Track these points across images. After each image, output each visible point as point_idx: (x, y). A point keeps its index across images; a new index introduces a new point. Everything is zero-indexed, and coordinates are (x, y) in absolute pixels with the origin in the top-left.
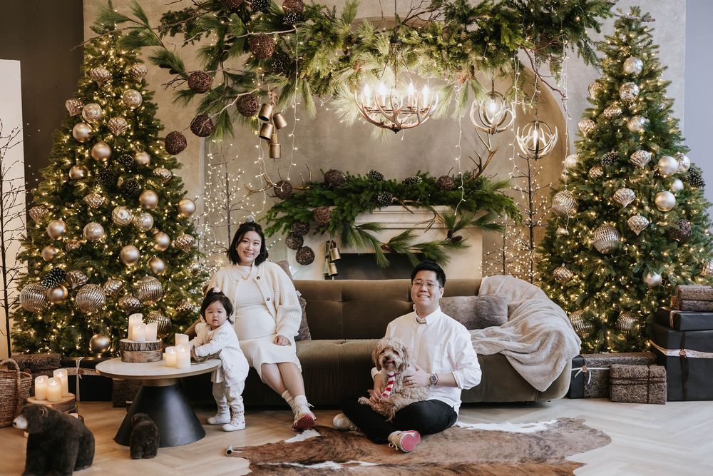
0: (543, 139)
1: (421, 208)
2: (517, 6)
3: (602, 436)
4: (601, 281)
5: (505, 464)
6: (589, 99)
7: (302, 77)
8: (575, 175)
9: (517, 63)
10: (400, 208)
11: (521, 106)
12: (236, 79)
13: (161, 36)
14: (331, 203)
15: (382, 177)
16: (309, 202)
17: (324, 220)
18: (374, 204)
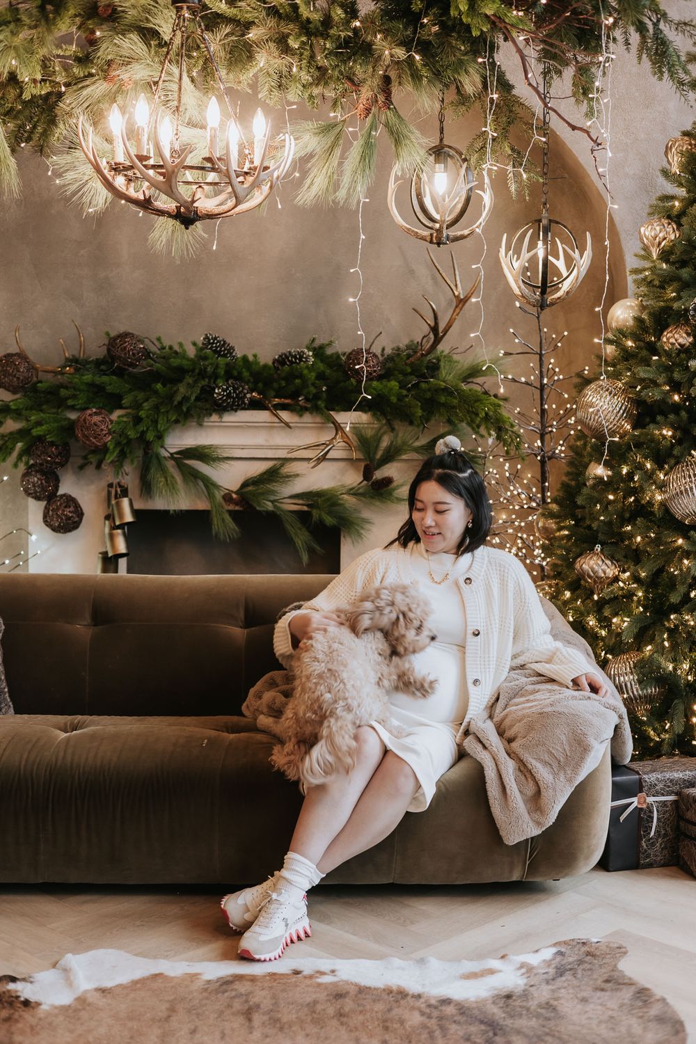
0: (560, 264)
1: (307, 418)
4: (682, 589)
6: (666, 173)
8: (630, 343)
9: (492, 70)
10: (263, 416)
11: (504, 175)
14: (114, 401)
15: (231, 350)
16: (67, 399)
17: (95, 438)
18: (208, 406)
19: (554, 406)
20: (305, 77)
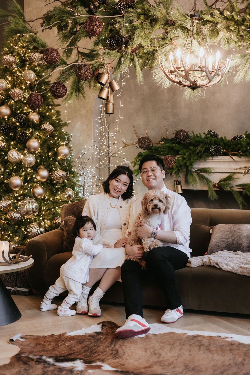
1: (243, 158)
7: (129, 51)
10: (227, 158)
15: (217, 136)
16: (161, 152)
17: (170, 165)
18: (208, 154)
20: (236, 39)
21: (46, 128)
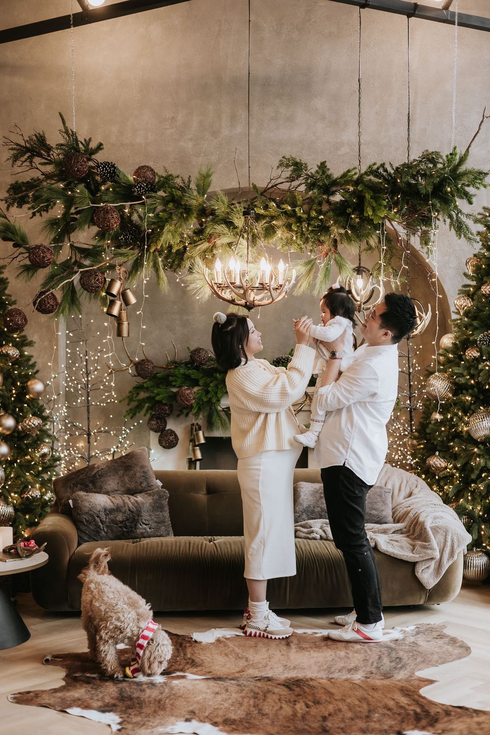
2: (383, 176)
3: (461, 647)
4: (477, 472)
5: (347, 680)
6: (466, 274)
7: (152, 250)
8: (451, 356)
9: (383, 236)
11: (389, 282)
12: (83, 253)
13: (8, 209)
14: (195, 383)
16: (172, 382)
17: (187, 401)
19: (416, 383)
20: (299, 241)
21: (9, 352)
